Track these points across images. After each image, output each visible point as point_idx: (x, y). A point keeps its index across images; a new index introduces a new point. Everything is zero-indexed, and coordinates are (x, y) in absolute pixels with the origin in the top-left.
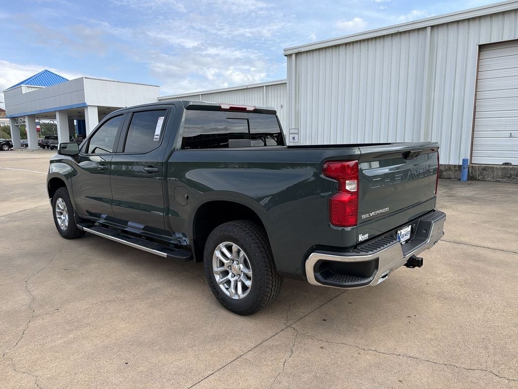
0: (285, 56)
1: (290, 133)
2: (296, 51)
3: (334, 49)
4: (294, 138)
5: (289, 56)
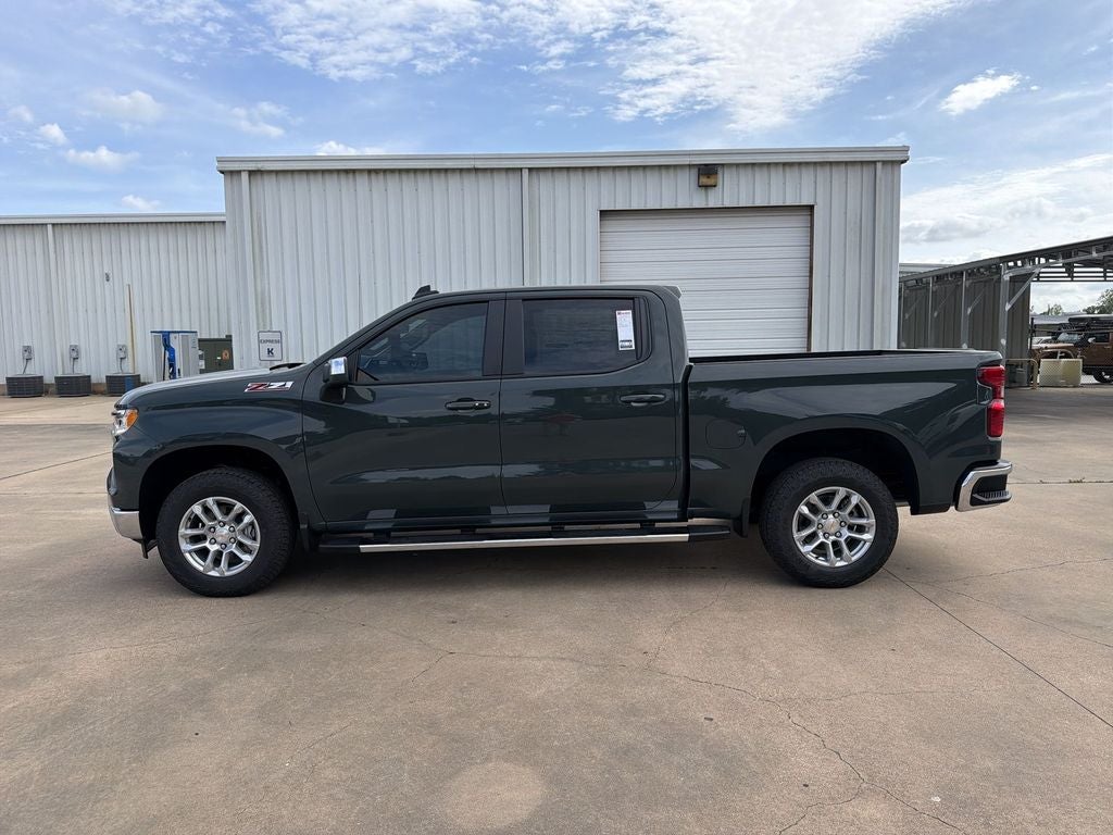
0: (222, 172)
1: (260, 341)
2: (252, 166)
3: (343, 176)
4: (270, 352)
5: (231, 174)
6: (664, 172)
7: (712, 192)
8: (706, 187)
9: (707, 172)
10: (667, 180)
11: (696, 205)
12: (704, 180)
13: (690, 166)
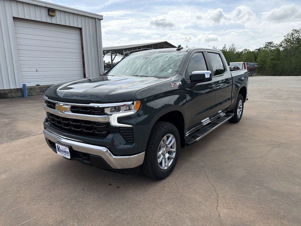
6: (36, 7)
7: (53, 18)
8: (51, 16)
9: (51, 11)
10: (38, 10)
11: (48, 22)
12: (51, 13)
13: (45, 7)
